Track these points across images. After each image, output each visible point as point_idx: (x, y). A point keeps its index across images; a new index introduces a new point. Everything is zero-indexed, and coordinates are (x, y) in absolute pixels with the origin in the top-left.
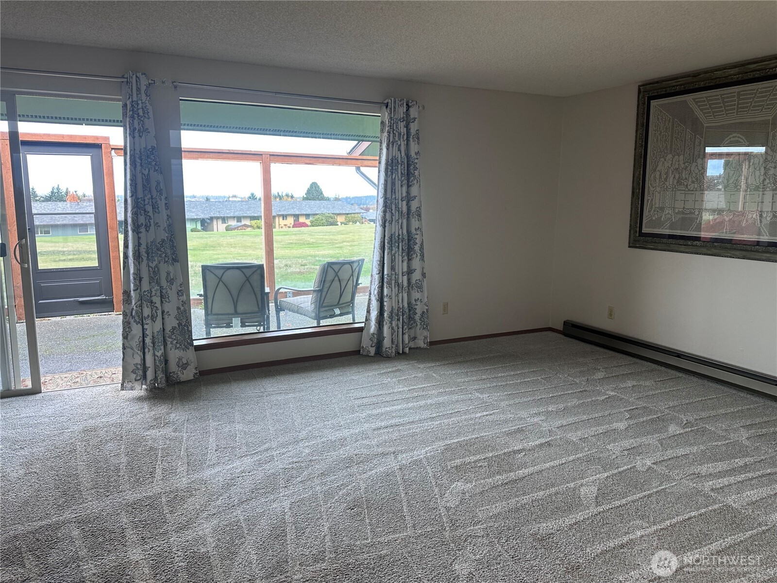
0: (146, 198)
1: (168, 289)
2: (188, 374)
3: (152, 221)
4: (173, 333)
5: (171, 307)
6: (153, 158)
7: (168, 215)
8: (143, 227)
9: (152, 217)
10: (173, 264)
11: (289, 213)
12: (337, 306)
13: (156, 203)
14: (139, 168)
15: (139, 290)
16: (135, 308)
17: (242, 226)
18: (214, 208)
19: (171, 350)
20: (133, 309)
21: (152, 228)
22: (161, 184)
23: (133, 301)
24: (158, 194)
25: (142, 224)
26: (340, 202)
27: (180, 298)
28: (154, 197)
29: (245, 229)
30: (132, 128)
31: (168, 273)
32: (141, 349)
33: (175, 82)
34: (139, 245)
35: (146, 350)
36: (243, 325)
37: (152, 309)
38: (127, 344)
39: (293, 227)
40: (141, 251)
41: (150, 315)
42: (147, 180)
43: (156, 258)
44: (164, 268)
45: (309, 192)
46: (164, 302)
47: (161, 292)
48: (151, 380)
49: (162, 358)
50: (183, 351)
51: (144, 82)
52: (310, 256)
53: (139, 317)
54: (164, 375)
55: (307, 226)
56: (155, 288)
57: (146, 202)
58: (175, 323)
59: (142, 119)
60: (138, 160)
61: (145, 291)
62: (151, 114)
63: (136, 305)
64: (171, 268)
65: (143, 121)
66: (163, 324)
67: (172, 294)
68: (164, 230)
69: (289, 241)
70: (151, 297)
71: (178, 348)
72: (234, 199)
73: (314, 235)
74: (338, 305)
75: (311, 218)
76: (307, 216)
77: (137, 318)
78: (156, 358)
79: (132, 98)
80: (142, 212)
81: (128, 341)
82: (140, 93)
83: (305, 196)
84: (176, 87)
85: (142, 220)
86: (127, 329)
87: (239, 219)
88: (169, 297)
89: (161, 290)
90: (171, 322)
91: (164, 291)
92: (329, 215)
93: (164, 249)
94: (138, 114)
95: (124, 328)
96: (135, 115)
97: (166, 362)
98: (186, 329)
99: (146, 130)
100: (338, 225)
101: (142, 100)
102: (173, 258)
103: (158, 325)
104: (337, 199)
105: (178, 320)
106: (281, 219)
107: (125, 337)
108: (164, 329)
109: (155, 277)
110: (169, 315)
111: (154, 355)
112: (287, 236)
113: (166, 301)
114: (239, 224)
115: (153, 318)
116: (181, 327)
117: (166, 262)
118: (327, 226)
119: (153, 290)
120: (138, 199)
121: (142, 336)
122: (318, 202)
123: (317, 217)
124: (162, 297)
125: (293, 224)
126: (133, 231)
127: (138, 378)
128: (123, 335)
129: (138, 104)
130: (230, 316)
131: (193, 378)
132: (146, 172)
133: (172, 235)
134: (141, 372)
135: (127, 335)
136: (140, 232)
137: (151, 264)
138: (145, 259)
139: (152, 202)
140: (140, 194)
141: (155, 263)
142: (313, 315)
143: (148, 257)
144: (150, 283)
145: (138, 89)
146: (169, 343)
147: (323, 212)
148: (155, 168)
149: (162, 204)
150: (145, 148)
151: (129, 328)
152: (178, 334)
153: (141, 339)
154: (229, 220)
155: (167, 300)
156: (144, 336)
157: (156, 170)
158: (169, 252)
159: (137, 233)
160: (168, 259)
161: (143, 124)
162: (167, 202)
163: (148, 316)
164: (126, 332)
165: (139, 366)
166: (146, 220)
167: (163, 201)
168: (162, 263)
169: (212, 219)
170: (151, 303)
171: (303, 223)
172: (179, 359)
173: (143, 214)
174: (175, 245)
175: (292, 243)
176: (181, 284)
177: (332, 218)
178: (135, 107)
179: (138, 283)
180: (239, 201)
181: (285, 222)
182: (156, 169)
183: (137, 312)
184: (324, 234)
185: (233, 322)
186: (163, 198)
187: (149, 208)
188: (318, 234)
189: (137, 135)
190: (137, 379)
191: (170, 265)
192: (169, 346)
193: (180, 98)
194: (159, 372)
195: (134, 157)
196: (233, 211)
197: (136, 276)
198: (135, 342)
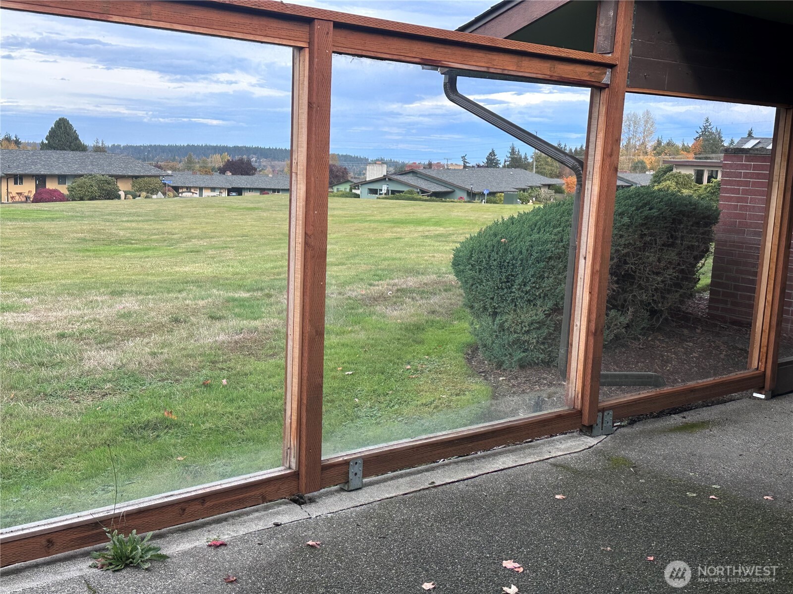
11: (23, 172)
45: (53, 134)
55: (62, 198)
75: (69, 183)
76: (62, 178)
83: (46, 142)
92: (103, 178)
106: (11, 182)
123: (80, 181)
125: (34, 194)
147: (93, 173)
171: (55, 193)
177: (109, 184)
181: (20, 190)
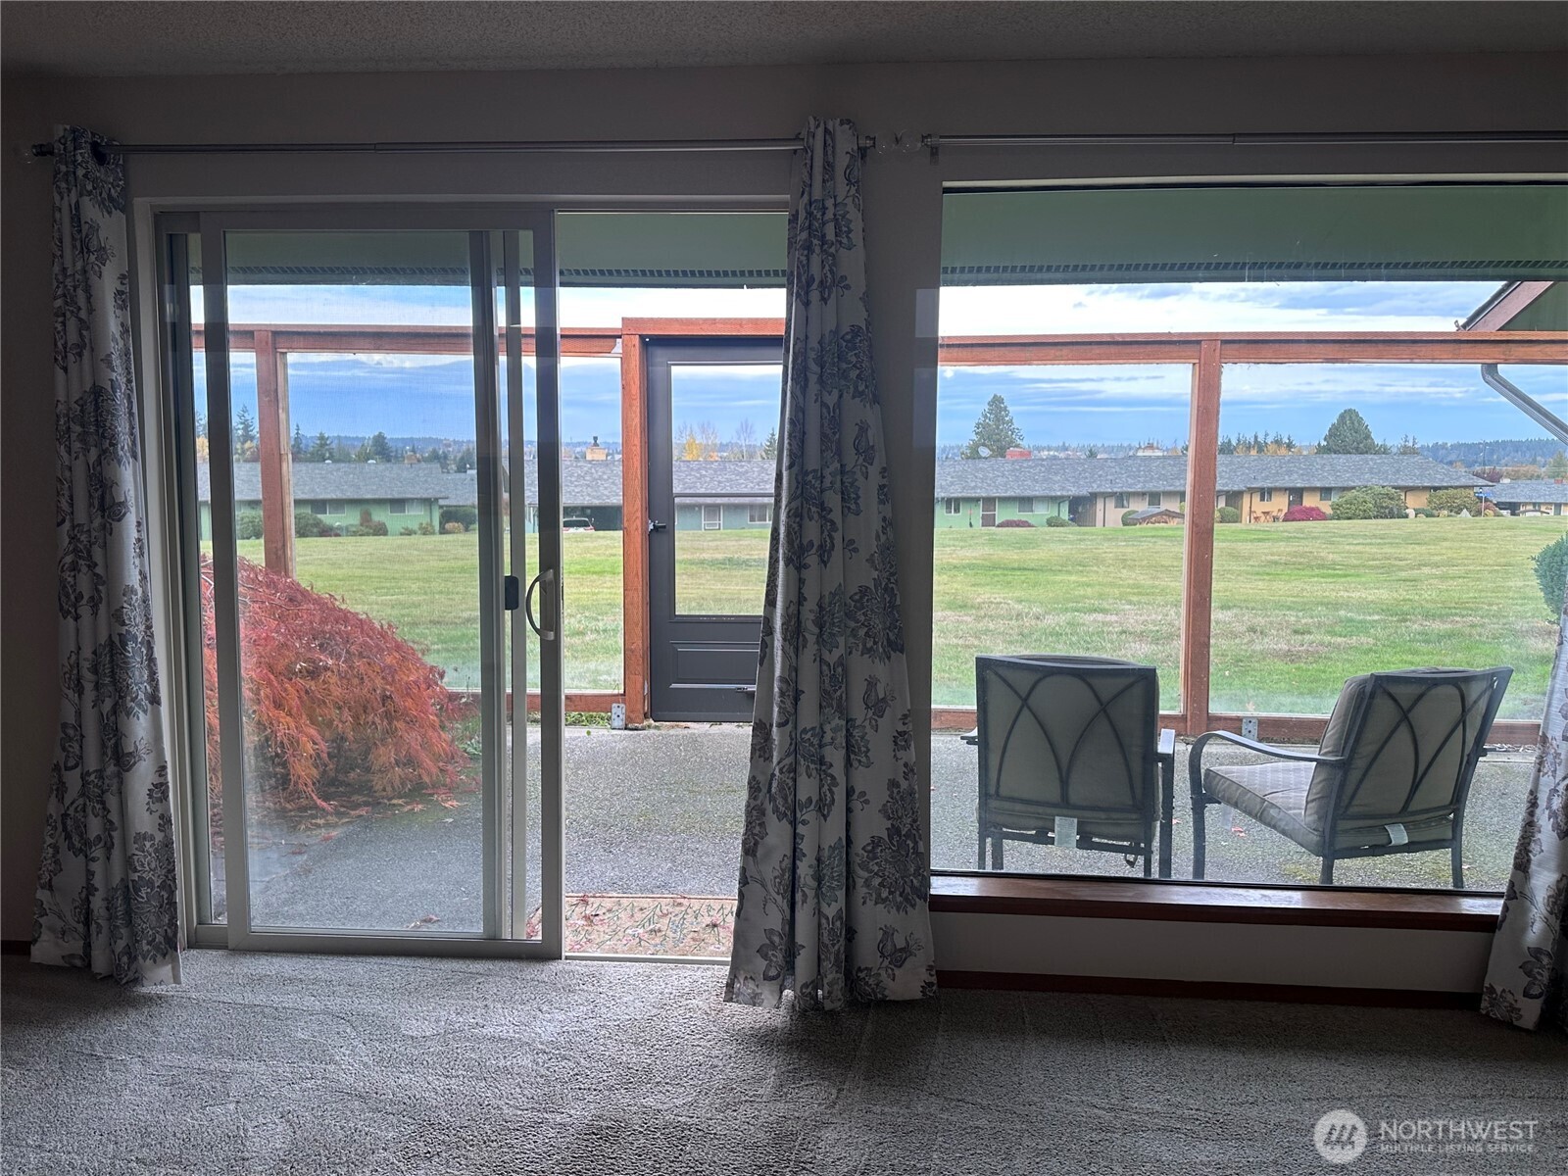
0: (827, 472)
1: (868, 727)
2: (908, 982)
3: (838, 536)
4: (872, 854)
5: (872, 781)
6: (854, 359)
7: (884, 519)
8: (814, 551)
9: (839, 524)
10: (889, 658)
11: (1277, 484)
12: (1399, 820)
13: (852, 484)
14: (813, 387)
15: (790, 726)
16: (777, 772)
17: (1161, 514)
18: (1100, 473)
19: (864, 903)
20: (773, 775)
21: (837, 554)
22: (870, 433)
23: (775, 754)
24: (861, 459)
25: (811, 543)
26: (1417, 458)
27: (899, 756)
28: (847, 469)
29: (1166, 522)
30: (803, 279)
31: (872, 684)
32: (785, 892)
33: (929, 136)
34: (801, 599)
35: (799, 896)
36: (1085, 843)
37: (821, 780)
38: (752, 871)
39: (1286, 520)
40: (803, 618)
41: (815, 799)
42: (833, 421)
43: (841, 640)
44: (863, 668)
45: (1334, 433)
46: (855, 764)
47: (849, 735)
48: (805, 985)
49: (838, 923)
50: (898, 910)
51: (845, 143)
52: (1322, 604)
53: (785, 799)
54: (841, 976)
55: (1322, 517)
56: (833, 724)
57: (828, 480)
58: (880, 827)
59: (832, 250)
60: (814, 367)
61: (805, 731)
62: (857, 237)
63: (781, 765)
64: (880, 670)
65: (833, 256)
66: (848, 824)
67: (879, 742)
68: (870, 560)
69: (1269, 558)
70: (821, 746)
71: (884, 901)
72: (1149, 453)
73: (1339, 543)
74: (1402, 814)
75: (1335, 498)
76: (1326, 492)
77: (780, 801)
78: (824, 921)
79: (810, 194)
80: (813, 509)
81: (756, 863)
82: (832, 178)
83: (1324, 443)
84: (934, 151)
85: (812, 531)
86: (758, 828)
87: (1154, 498)
88: (868, 750)
89: (848, 730)
90: (871, 825)
91: (856, 733)
92: (1384, 491)
93: (865, 614)
94: (824, 236)
95: (749, 824)
96: (815, 242)
97: (851, 934)
98: (911, 845)
99: (841, 283)
100: (1407, 516)
101: (835, 197)
102: (888, 639)
103: (834, 830)
104: (1407, 451)
105: (889, 818)
106: (1256, 498)
107: (750, 850)
108: (849, 841)
109: (835, 691)
110: (867, 802)
111: (818, 912)
112: (1268, 544)
113: (860, 761)
114: (1155, 510)
115: (823, 808)
116: (896, 838)
117: (867, 651)
118: (1376, 517)
119: (827, 728)
120: (807, 473)
121: (789, 853)
122: (1356, 458)
123: (1349, 495)
124: (849, 748)
125: (1285, 510)
126: (788, 562)
127: (773, 972)
128: (744, 843)
129: (824, 208)
130: (1049, 810)
131: (918, 995)
132: (831, 399)
133: (893, 574)
134: (779, 957)
135: (756, 844)
136: (806, 566)
137: (826, 656)
138: (811, 639)
139: (842, 482)
140: (813, 462)
141: (837, 653)
142: (1314, 838)
143: (821, 634)
144: (821, 706)
145: (829, 167)
146: (860, 882)
147: (1369, 484)
148: (856, 388)
149: (869, 488)
150: (835, 332)
151: (762, 825)
152: (886, 860)
153: (787, 862)
154: (1131, 500)
155: (864, 759)
156: (795, 854)
157: (857, 394)
158: (877, 623)
159: (796, 568)
160: (875, 643)
161: (834, 264)
162: (884, 482)
163: (810, 800)
164: (754, 834)
165: (776, 939)
166: (822, 532)
167: (875, 478)
168: (856, 654)
169: (1094, 496)
170: (821, 764)
171: (1312, 509)
172: (885, 933)
173: (816, 516)
174: (898, 602)
175: (1276, 563)
176: (905, 716)
177: (1392, 499)
178: (815, 218)
179: (790, 708)
180: (1158, 458)
181: (1266, 506)
182: (860, 389)
183: (781, 788)
184: (1369, 541)
185: (1056, 829)
186: (874, 470)
187: (833, 500)
188: (1351, 540)
189: (815, 296)
190: (770, 974)
191: (877, 660)
192: (861, 891)
193: (947, 184)
194: (827, 965)
195: (805, 360)
196: (1141, 479)
197: (785, 687)
198: (772, 868)
